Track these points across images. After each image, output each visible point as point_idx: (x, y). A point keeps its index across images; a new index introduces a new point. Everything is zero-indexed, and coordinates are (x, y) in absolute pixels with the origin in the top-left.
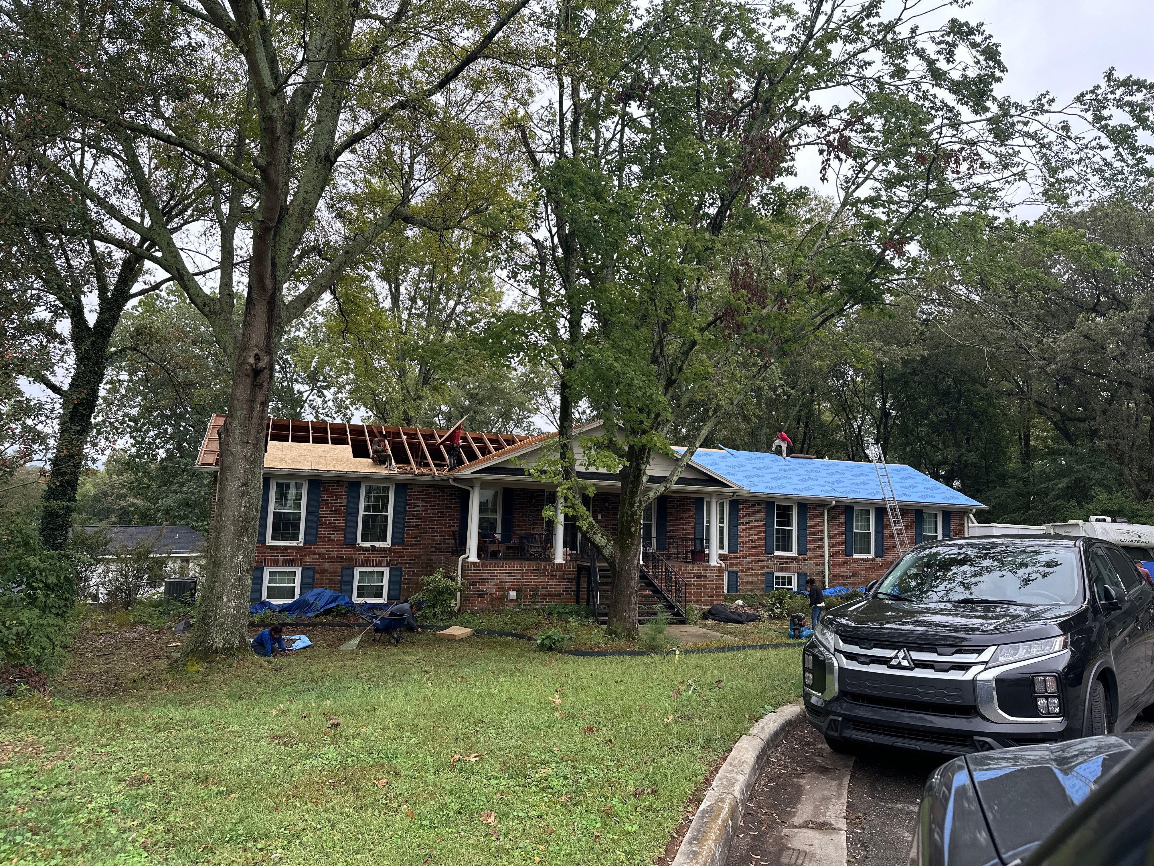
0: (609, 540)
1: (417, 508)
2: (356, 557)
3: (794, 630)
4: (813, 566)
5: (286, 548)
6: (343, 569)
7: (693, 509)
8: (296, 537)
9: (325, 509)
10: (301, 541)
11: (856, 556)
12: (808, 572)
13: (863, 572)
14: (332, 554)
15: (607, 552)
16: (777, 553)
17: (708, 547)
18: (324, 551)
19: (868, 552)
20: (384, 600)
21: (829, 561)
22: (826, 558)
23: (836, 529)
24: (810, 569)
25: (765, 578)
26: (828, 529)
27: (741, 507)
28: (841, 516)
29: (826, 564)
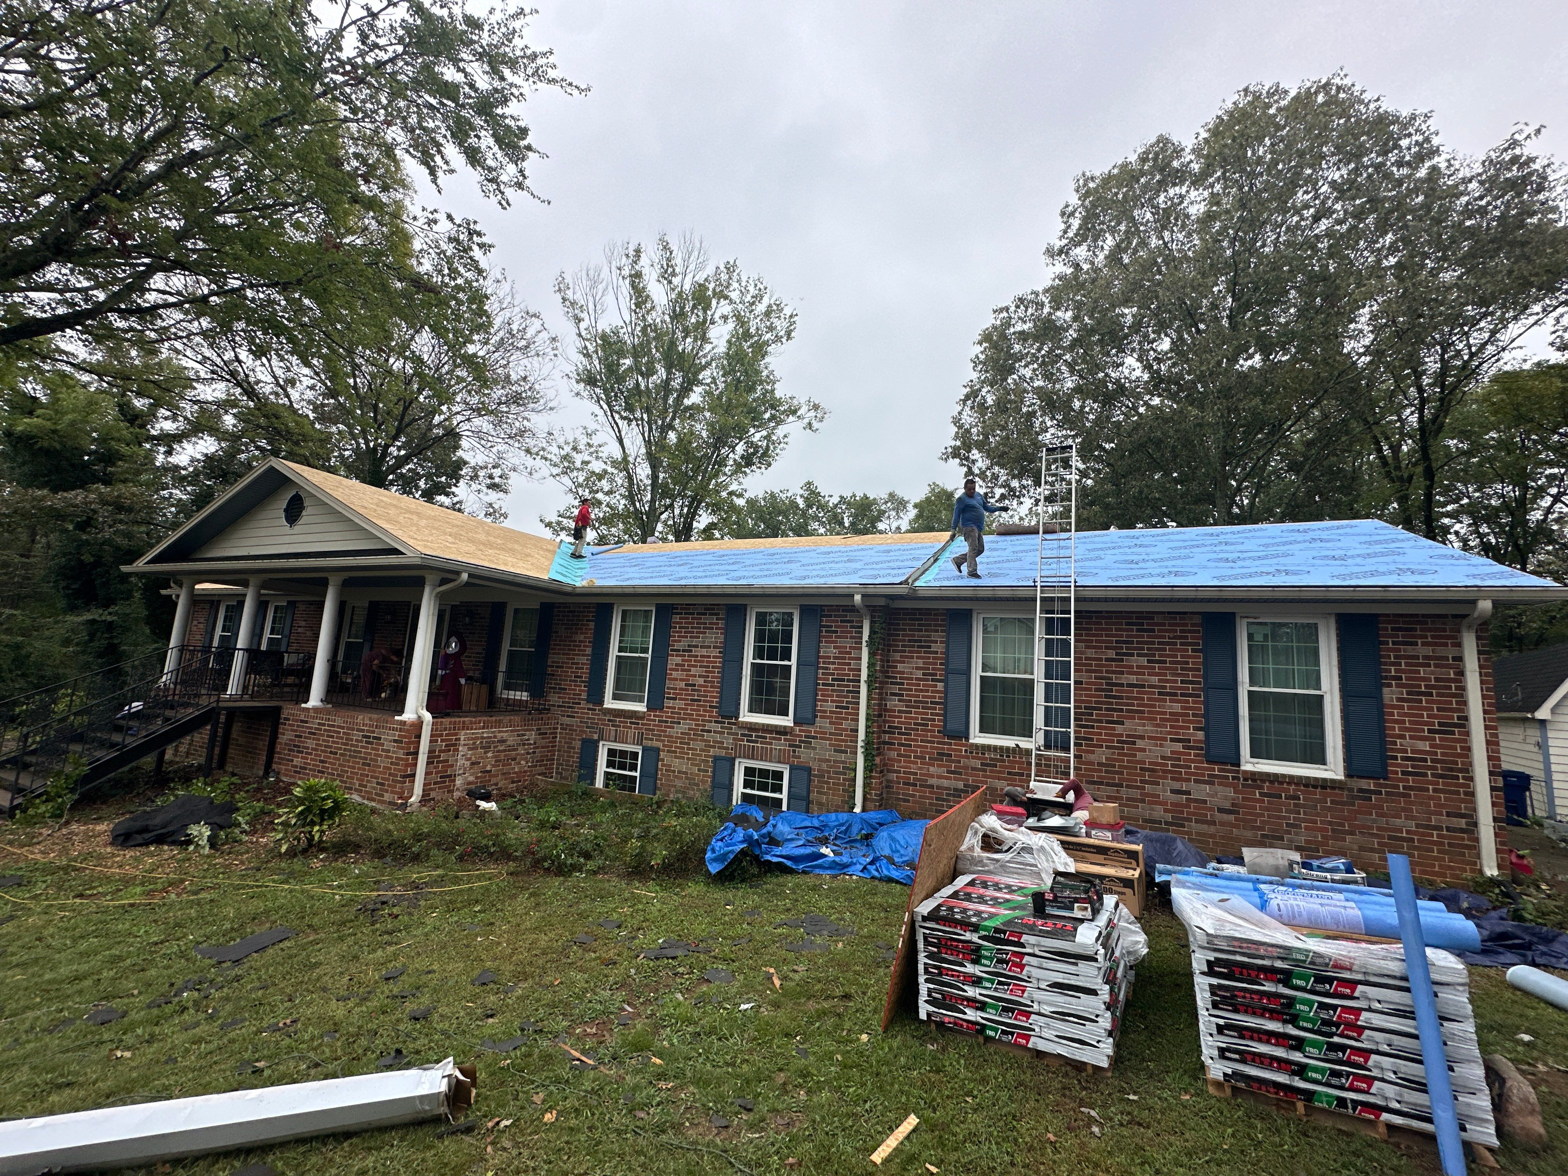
4: (830, 754)
11: (977, 738)
12: (815, 766)
16: (747, 717)
21: (868, 743)
22: (861, 735)
23: (918, 668)
24: (820, 760)
25: (714, 768)
26: (871, 665)
27: (676, 618)
28: (934, 636)
29: (860, 751)
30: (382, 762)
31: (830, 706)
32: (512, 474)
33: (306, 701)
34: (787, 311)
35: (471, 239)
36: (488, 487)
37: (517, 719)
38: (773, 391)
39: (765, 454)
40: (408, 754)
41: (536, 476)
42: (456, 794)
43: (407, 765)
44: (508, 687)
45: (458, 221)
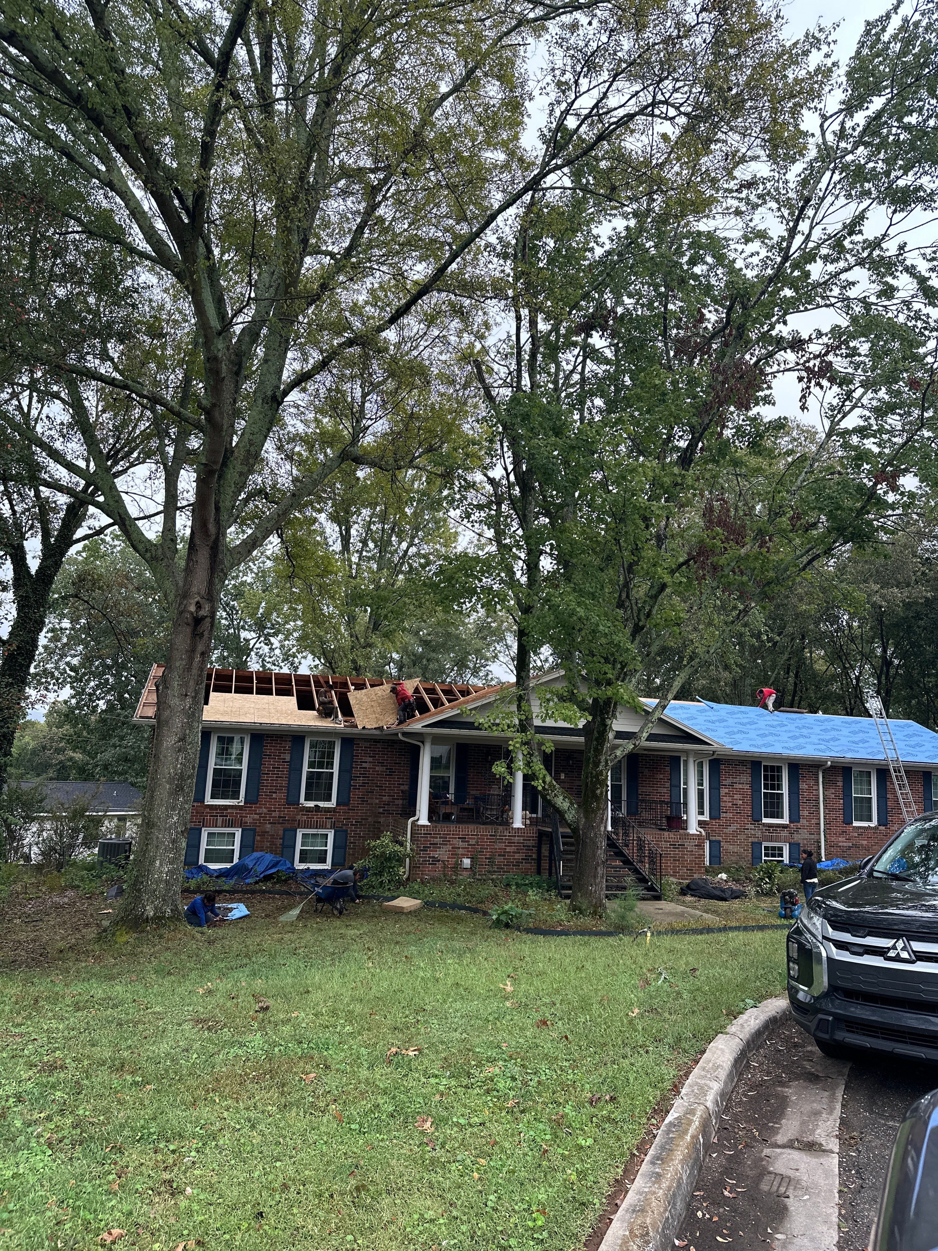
0: (572, 804)
1: (364, 765)
2: (298, 817)
3: (785, 909)
4: (807, 836)
5: (226, 807)
6: (285, 830)
7: (668, 769)
8: (236, 796)
9: (268, 764)
10: (241, 801)
11: (856, 824)
12: (801, 842)
13: (865, 842)
14: (274, 814)
15: (570, 816)
16: (765, 821)
17: (686, 812)
18: (265, 810)
19: (870, 820)
20: (327, 866)
21: (824, 830)
22: (822, 826)
23: (832, 794)
24: (803, 839)
25: (752, 848)
26: (823, 793)
27: (722, 767)
28: (838, 779)
29: (822, 833)
31: (806, 813)
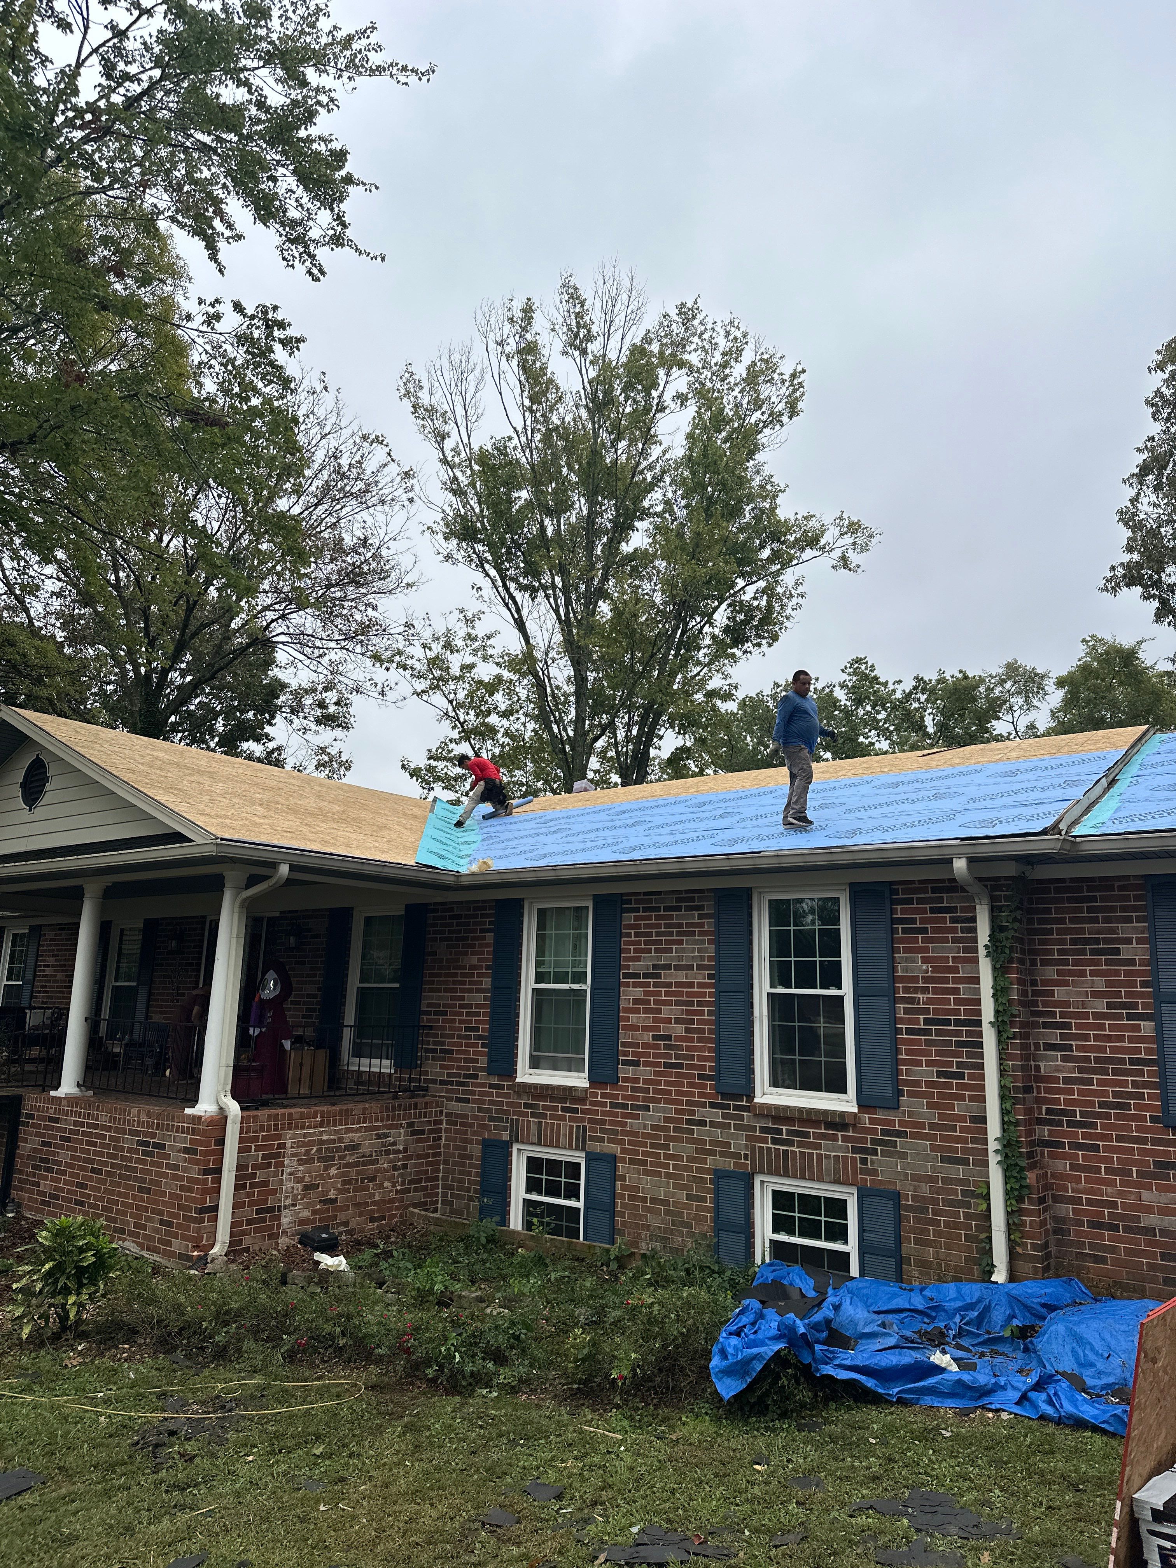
4: (934, 1165)
12: (907, 1189)
16: (771, 1096)
21: (1008, 1145)
22: (994, 1128)
23: (1096, 994)
24: (916, 1178)
25: (716, 1192)
26: (999, 993)
27: (629, 919)
28: (1124, 930)
29: (993, 1159)
30: (168, 1186)
31: (925, 1073)
32: (355, 698)
33: (56, 1088)
34: (786, 368)
35: (269, 335)
36: (318, 722)
37: (374, 1107)
38: (773, 509)
39: (767, 618)
40: (206, 1172)
41: (391, 696)
42: (284, 1241)
43: (205, 1192)
44: (358, 1052)
45: (250, 311)
